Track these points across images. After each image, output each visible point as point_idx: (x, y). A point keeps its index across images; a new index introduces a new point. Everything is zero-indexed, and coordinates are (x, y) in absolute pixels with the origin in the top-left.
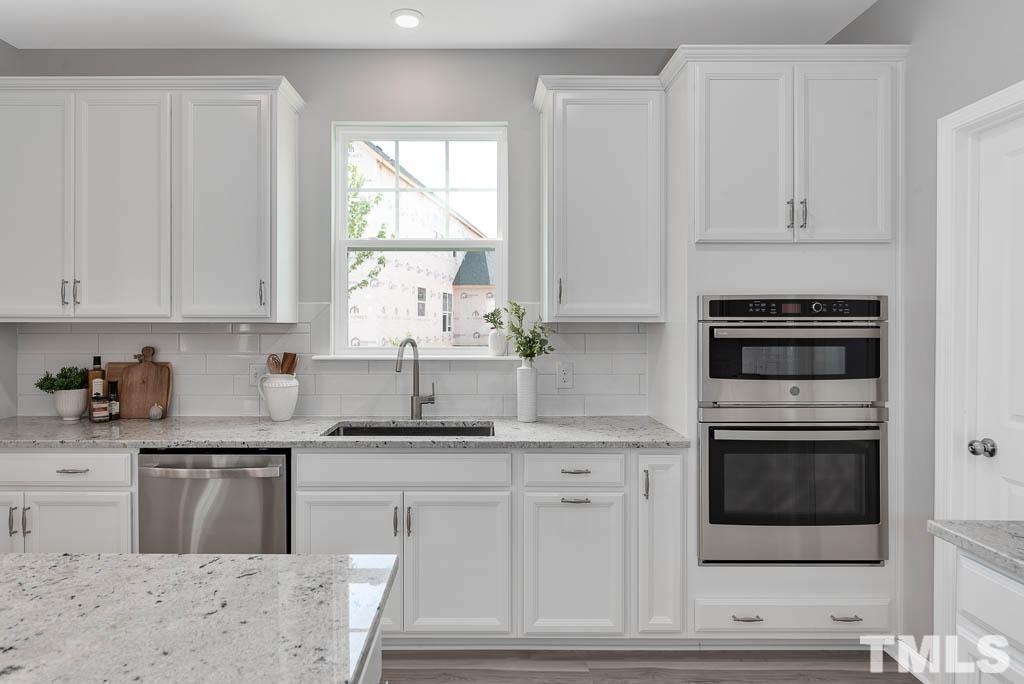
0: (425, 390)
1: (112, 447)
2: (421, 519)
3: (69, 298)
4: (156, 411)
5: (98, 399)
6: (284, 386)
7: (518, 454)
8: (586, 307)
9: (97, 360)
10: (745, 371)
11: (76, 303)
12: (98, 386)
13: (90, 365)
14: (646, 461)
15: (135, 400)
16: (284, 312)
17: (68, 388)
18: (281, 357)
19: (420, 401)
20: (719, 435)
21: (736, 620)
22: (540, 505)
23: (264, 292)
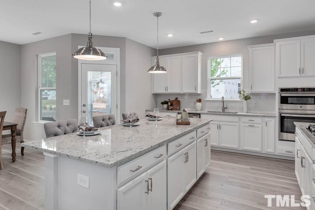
0: (225, 106)
1: (174, 112)
2: (222, 127)
3: (166, 90)
4: (178, 108)
5: (169, 106)
6: (199, 105)
7: (240, 117)
8: (257, 90)
9: (169, 100)
10: (289, 103)
11: (167, 90)
12: (169, 104)
13: (168, 101)
14: (266, 119)
15: (175, 106)
16: (199, 92)
17: (165, 104)
18: (198, 100)
19: (224, 109)
20: (282, 115)
21: (286, 151)
22: (245, 126)
23: (196, 89)
